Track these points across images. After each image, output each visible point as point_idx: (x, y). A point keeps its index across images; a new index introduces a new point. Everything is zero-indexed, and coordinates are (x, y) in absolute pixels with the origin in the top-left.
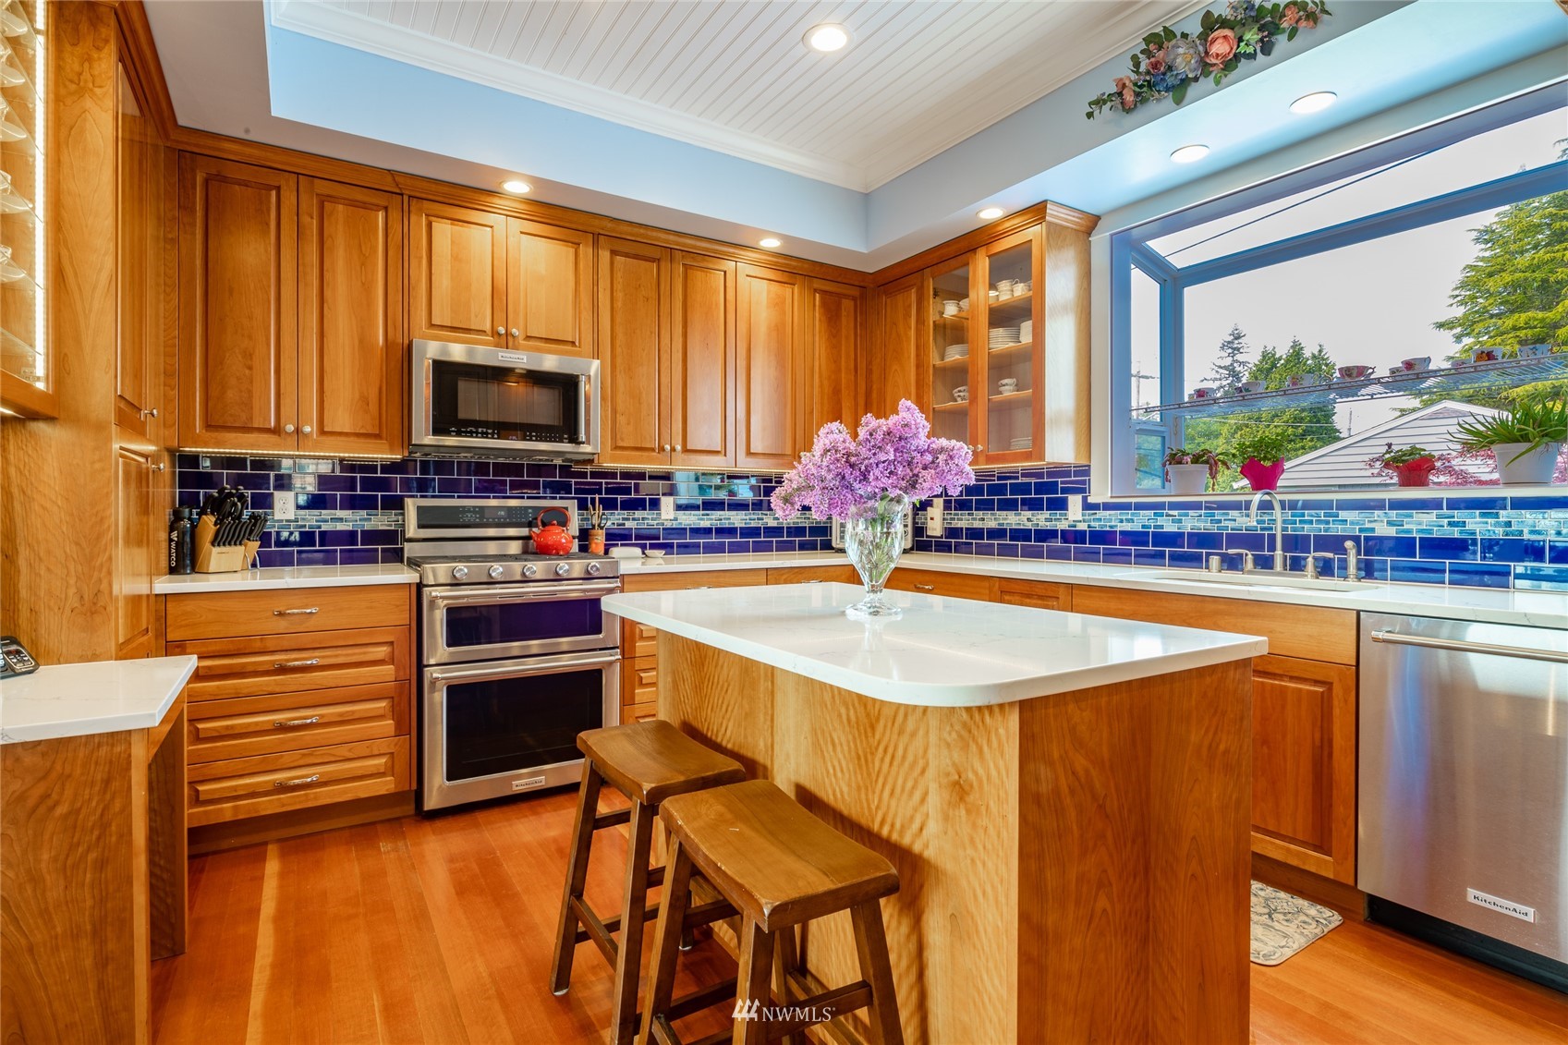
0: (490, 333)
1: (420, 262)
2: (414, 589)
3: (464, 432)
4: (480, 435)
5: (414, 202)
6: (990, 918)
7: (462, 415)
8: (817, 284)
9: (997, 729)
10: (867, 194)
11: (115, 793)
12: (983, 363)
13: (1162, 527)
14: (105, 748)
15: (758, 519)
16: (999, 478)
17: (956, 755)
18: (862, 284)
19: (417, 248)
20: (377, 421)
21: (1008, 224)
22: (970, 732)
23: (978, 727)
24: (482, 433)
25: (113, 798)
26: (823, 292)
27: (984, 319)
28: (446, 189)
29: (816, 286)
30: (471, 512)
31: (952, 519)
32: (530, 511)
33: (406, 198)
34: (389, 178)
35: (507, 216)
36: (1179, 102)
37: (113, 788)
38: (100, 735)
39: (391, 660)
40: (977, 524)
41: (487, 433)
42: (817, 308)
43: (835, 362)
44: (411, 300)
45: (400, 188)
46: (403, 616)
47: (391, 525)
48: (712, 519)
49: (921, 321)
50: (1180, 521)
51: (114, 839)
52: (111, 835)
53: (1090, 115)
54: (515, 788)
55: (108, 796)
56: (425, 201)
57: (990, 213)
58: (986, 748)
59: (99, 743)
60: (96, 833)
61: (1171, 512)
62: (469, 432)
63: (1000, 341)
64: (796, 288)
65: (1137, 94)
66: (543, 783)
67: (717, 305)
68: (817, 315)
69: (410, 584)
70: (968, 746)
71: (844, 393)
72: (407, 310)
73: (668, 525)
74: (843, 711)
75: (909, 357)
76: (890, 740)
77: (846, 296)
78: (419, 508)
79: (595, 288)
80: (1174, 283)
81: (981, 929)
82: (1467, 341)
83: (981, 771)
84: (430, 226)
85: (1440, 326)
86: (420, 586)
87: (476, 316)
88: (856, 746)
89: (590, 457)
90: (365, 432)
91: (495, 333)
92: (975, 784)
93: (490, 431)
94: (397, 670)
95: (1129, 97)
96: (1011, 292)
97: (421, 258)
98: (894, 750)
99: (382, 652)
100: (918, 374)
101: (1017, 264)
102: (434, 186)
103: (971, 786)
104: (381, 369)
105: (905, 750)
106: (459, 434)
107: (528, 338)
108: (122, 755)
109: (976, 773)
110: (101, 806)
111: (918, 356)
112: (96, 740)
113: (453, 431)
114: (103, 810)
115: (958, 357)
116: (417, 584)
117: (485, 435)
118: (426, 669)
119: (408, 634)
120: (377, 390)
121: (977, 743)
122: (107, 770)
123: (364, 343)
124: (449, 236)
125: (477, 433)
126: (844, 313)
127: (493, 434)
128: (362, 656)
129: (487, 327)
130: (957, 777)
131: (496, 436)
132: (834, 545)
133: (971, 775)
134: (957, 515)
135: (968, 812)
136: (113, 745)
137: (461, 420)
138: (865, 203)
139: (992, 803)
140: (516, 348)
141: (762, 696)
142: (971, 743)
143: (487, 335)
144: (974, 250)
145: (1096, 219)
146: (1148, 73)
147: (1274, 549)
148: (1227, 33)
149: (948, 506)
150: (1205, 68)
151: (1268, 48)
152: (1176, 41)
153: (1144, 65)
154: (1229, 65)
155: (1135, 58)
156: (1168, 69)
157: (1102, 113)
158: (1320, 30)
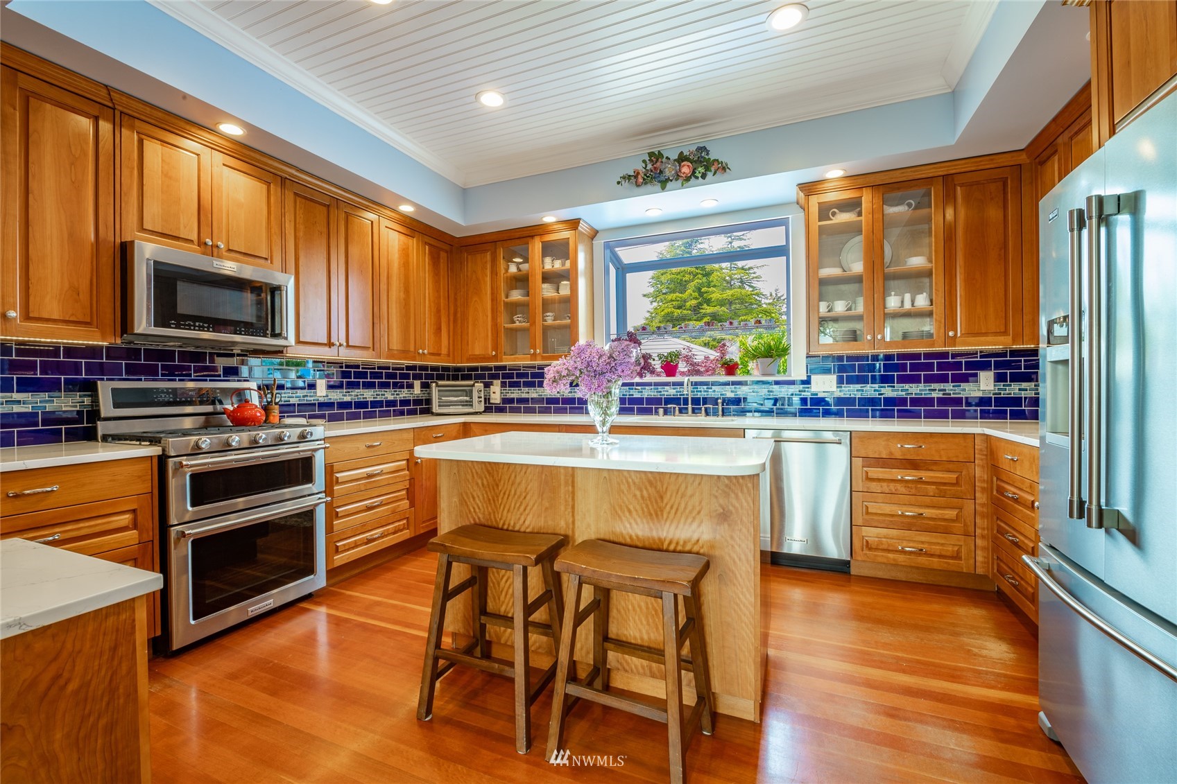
0: (196, 242)
1: (132, 172)
2: (155, 461)
3: (183, 325)
4: (197, 328)
5: (125, 119)
6: (744, 568)
7: (181, 309)
8: (427, 239)
9: (746, 485)
10: (464, 189)
11: (121, 658)
12: (539, 303)
13: (633, 395)
14: (112, 618)
15: (382, 395)
16: (539, 369)
17: (721, 501)
18: (451, 243)
19: (129, 159)
20: (89, 311)
21: (555, 227)
22: (730, 488)
23: (735, 485)
24: (199, 326)
25: (120, 663)
26: (430, 245)
27: (539, 278)
28: (160, 115)
29: (426, 240)
30: (164, 393)
31: (506, 393)
32: (218, 391)
33: (117, 114)
34: (104, 92)
35: (212, 148)
36: (663, 188)
37: (120, 654)
38: (107, 607)
39: (135, 525)
40: (524, 396)
41: (203, 327)
42: (427, 255)
43: (437, 291)
44: (123, 205)
45: (113, 103)
46: (146, 485)
47: (76, 406)
48: (351, 395)
49: (494, 273)
50: (642, 392)
51: (122, 701)
52: (119, 698)
53: (618, 183)
54: (250, 614)
55: (115, 663)
56: (136, 120)
57: (549, 219)
58: (740, 494)
59: (106, 614)
60: (106, 699)
61: (637, 387)
62: (187, 325)
63: (547, 291)
64: (415, 239)
65: (644, 179)
66: (272, 605)
67: (367, 244)
68: (427, 260)
69: (151, 457)
70: (729, 495)
71: (443, 312)
72: (118, 212)
73: (322, 400)
74: (638, 493)
75: (486, 294)
76: (674, 502)
77: (443, 250)
78: (114, 390)
79: (283, 219)
80: (623, 270)
81: (738, 576)
82: (655, 304)
83: (737, 505)
84: (141, 142)
85: (644, 296)
86: (162, 459)
87: (185, 227)
88: (649, 509)
89: (281, 349)
90: (75, 319)
91: (202, 243)
92: (734, 511)
93: (206, 325)
94: (140, 534)
95: (640, 180)
96: (551, 264)
97: (133, 168)
98: (679, 506)
99: (125, 519)
100: (492, 305)
101: (560, 250)
102: (148, 109)
103: (731, 513)
104: (92, 263)
105: (686, 504)
106: (178, 327)
107: (230, 250)
108: (127, 621)
109: (734, 506)
110: (110, 673)
111: (492, 294)
112: (104, 612)
113: (173, 324)
114: (112, 676)
115: (520, 297)
116: (159, 456)
117: (201, 329)
118: (172, 528)
119: (150, 501)
120: (88, 282)
121: (735, 493)
122: (114, 638)
123: (73, 238)
124: (160, 155)
125: (195, 326)
126: (442, 261)
127: (208, 328)
128: (104, 526)
129: (194, 237)
130: (722, 511)
131: (211, 330)
132: (434, 411)
133: (731, 508)
134: (511, 390)
135: (729, 525)
136: (119, 614)
137: (179, 314)
138: (464, 194)
139: (744, 518)
140: (220, 257)
141: (562, 495)
142: (731, 493)
143: (194, 244)
144: (532, 237)
145: (597, 232)
146: (651, 171)
147: (688, 404)
148: (689, 164)
149: (503, 385)
150: (677, 177)
151: (704, 176)
152: (664, 160)
153: (649, 166)
154: (688, 179)
155: (644, 161)
156: (661, 172)
157: (626, 184)
158: (726, 175)
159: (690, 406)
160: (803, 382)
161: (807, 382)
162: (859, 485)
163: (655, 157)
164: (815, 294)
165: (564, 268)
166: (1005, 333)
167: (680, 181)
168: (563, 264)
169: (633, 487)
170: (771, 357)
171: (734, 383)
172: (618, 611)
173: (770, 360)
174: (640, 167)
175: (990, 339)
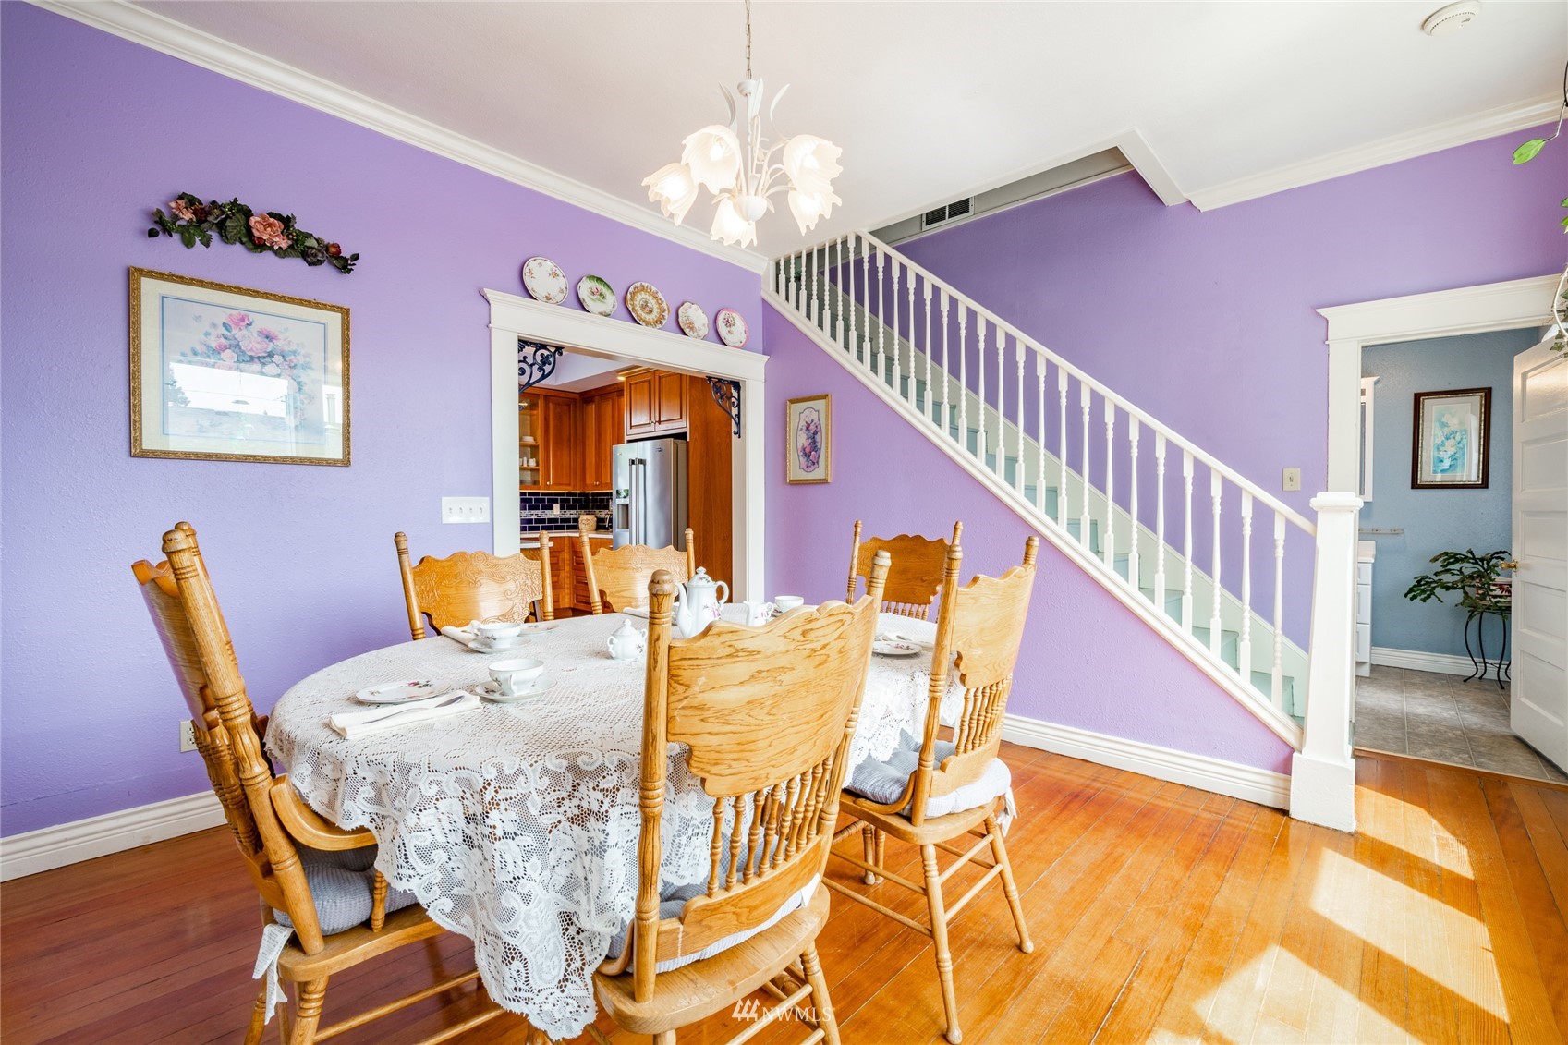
166: (569, 485)
175: (564, 487)
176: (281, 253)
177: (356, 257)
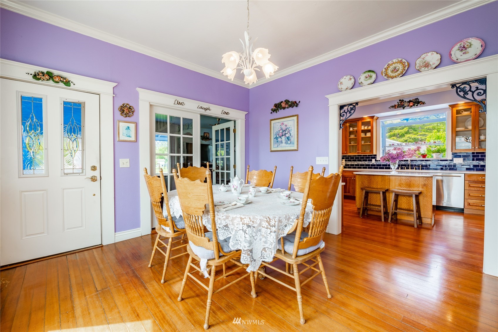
6: (429, 194)
9: (430, 179)
12: (360, 138)
17: (424, 182)
21: (366, 118)
23: (427, 179)
27: (360, 131)
36: (403, 109)
53: (389, 108)
57: (364, 116)
58: (428, 181)
63: (363, 135)
65: (398, 107)
70: (426, 181)
81: (428, 196)
83: (428, 183)
95: (396, 107)
96: (364, 128)
98: (414, 183)
100: (345, 139)
101: (368, 124)
103: (426, 184)
105: (416, 183)
115: (354, 137)
130: (424, 184)
141: (387, 182)
144: (359, 121)
145: (378, 118)
146: (400, 105)
147: (409, 166)
148: (413, 103)
149: (346, 161)
150: (408, 106)
151: (417, 106)
152: (404, 102)
153: (399, 103)
154: (412, 106)
155: (398, 102)
156: (403, 105)
157: (392, 108)
158: (424, 105)
159: (410, 167)
160: (451, 160)
161: (452, 160)
162: (467, 188)
163: (402, 101)
164: (454, 135)
165: (368, 129)
167: (409, 107)
168: (368, 128)
169: (404, 180)
170: (440, 152)
171: (425, 160)
172: (400, 203)
173: (439, 153)
174: (396, 104)
176: (288, 108)
177: (299, 102)
